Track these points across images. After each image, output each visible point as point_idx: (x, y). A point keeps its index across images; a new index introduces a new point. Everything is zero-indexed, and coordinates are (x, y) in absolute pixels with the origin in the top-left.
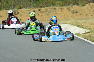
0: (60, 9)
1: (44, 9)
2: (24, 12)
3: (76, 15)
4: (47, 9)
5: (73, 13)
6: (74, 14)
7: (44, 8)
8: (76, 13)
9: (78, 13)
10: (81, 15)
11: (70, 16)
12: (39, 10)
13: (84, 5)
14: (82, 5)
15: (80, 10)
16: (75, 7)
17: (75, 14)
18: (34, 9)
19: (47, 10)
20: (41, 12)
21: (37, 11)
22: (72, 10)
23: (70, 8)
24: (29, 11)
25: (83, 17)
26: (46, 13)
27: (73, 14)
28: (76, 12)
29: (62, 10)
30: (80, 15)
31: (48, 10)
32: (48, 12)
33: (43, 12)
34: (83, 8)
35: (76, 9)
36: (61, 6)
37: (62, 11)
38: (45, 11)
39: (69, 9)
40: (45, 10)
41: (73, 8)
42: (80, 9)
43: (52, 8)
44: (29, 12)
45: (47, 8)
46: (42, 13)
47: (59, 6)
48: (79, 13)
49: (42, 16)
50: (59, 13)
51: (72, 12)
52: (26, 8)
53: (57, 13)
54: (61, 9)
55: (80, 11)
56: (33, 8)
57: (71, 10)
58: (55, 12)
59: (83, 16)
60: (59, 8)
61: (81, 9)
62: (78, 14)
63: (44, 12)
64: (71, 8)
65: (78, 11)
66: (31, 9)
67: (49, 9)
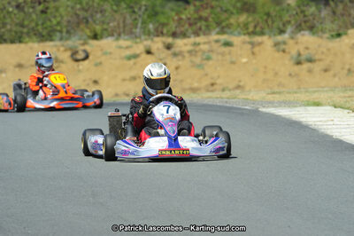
0: (250, 46)
1: (186, 45)
2: (109, 51)
3: (310, 71)
4: (199, 44)
5: (299, 63)
6: (299, 66)
7: (186, 41)
8: (309, 64)
9: (317, 63)
10: (327, 74)
11: (287, 73)
12: (168, 47)
13: (341, 32)
14: (334, 33)
15: (323, 53)
16: (306, 38)
17: (306, 66)
18: (148, 43)
19: (197, 49)
20: (175, 55)
21: (158, 49)
22: (294, 53)
23: (285, 43)
24: (127, 48)
25: (337, 79)
26: (194, 59)
27: (297, 68)
28: (310, 60)
29: (256, 49)
30: (326, 70)
31: (202, 47)
32: (200, 54)
33: (184, 57)
34: (336, 44)
35: (307, 48)
36: (249, 34)
37: (253, 53)
38: (190, 52)
39: (282, 47)
40: (189, 48)
41: (297, 43)
42: (325, 50)
43: (217, 41)
44: (128, 53)
45: (198, 40)
46: (180, 58)
47: (244, 34)
48: (321, 63)
49: (177, 68)
50: (244, 60)
51: (292, 58)
52: (117, 39)
53: (234, 59)
54: (253, 44)
55: (323, 57)
56: (146, 40)
57: (289, 53)
58: (228, 57)
59: (335, 76)
60: (244, 43)
61: (329, 50)
62: (317, 67)
63: (187, 55)
64: (291, 42)
65: (317, 57)
66: (136, 43)
67: (205, 43)
